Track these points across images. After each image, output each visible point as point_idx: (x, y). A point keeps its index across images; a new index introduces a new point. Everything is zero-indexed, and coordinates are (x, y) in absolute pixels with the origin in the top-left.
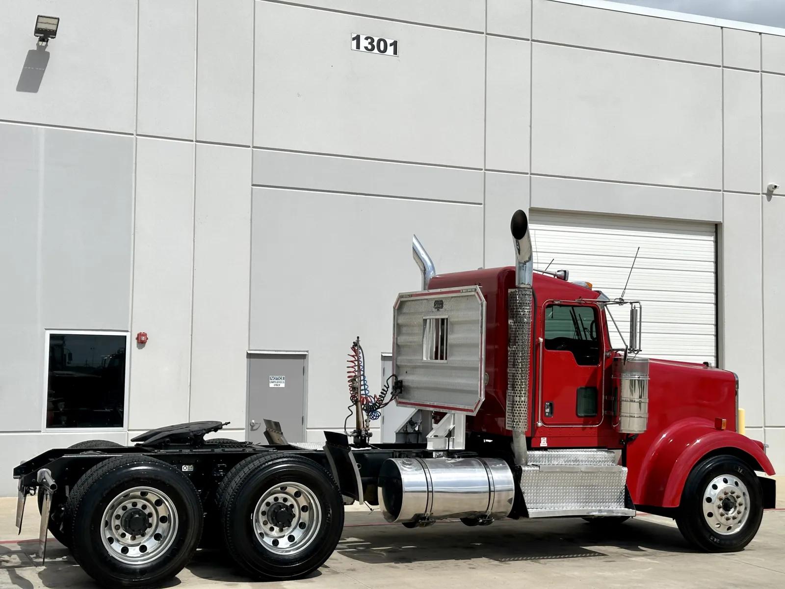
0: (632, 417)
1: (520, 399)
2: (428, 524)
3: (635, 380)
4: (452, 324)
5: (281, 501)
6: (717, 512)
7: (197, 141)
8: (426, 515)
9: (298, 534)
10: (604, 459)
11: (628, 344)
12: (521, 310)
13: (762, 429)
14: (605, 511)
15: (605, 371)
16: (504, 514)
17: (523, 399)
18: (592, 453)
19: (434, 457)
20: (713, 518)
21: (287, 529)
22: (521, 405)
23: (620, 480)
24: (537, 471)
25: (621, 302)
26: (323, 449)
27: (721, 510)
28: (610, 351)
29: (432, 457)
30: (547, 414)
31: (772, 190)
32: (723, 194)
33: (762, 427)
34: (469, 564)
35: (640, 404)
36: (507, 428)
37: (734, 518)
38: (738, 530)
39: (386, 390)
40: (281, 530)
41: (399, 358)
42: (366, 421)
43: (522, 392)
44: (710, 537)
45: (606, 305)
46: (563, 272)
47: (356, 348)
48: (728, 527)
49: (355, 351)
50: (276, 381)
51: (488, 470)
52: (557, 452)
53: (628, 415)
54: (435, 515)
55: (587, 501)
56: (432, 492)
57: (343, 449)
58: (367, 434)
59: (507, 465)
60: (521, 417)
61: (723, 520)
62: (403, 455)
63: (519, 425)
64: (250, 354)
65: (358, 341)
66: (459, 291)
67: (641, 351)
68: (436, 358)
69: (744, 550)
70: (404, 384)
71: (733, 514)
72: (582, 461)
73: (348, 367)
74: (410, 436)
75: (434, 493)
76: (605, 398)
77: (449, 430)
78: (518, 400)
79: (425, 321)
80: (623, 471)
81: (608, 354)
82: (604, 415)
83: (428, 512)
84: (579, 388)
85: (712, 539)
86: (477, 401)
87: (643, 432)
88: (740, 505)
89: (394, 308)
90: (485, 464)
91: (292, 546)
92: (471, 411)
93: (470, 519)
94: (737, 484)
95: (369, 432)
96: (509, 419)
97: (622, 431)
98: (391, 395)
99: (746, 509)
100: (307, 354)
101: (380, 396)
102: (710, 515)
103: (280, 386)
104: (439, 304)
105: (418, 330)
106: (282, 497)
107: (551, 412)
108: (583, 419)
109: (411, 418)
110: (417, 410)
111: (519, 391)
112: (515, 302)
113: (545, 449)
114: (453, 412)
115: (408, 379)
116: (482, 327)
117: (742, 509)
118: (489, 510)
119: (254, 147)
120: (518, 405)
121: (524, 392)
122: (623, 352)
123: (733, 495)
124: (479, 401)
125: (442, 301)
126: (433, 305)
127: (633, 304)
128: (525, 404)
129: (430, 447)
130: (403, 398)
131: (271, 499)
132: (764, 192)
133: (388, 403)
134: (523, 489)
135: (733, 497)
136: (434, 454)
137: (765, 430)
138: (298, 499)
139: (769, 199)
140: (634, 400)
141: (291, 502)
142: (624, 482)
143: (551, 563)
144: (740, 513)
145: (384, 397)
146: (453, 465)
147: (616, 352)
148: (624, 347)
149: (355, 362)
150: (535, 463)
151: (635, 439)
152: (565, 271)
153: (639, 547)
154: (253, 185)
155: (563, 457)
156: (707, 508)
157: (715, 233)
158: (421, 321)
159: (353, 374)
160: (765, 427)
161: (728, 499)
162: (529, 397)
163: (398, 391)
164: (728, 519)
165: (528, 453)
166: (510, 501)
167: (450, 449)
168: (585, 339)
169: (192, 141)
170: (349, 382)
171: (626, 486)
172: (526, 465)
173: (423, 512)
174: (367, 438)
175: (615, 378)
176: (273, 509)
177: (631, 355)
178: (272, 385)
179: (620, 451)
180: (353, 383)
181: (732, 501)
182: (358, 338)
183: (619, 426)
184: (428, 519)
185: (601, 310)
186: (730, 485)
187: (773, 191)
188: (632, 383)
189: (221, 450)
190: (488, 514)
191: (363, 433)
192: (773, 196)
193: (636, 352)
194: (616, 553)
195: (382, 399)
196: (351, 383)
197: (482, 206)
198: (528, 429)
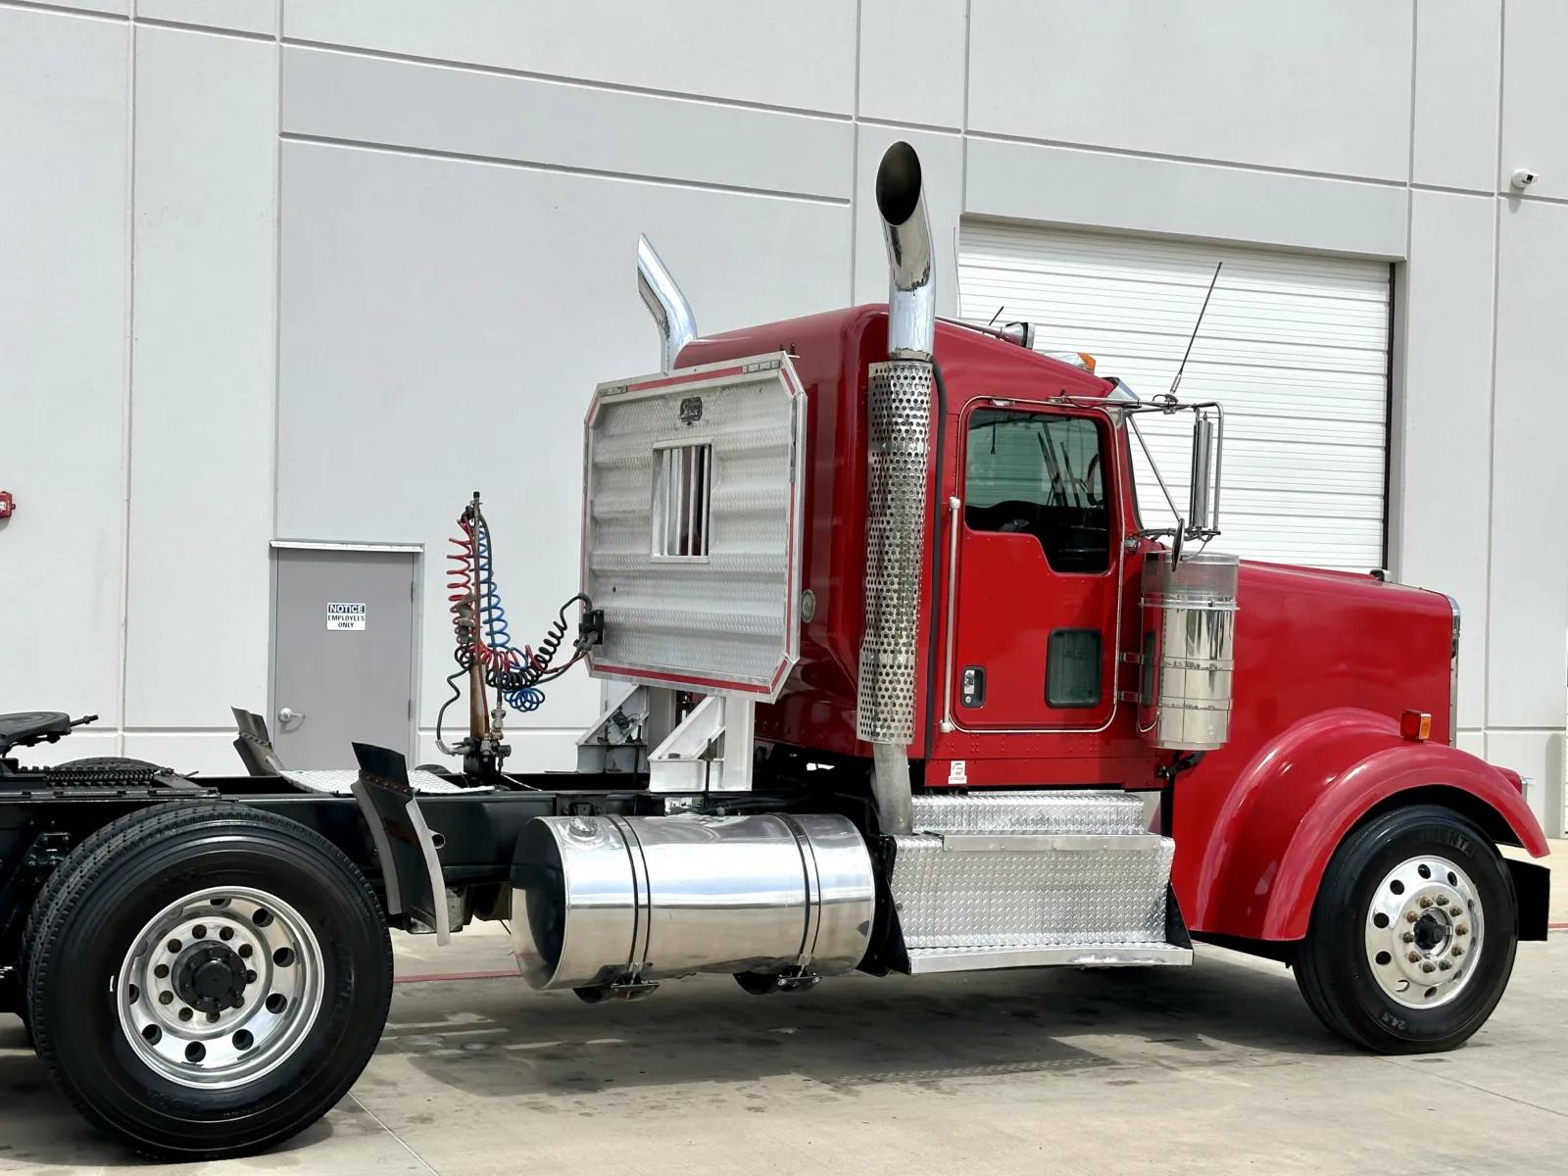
0: (1190, 707)
1: (894, 659)
2: (638, 992)
3: (1200, 611)
4: (724, 458)
5: (213, 935)
6: (1401, 951)
7: (138, 19)
8: (631, 969)
9: (262, 1026)
10: (1114, 817)
11: (1186, 517)
12: (900, 420)
13: (1481, 734)
14: (1113, 954)
15: (1124, 586)
16: (846, 963)
17: (902, 659)
18: (1085, 801)
19: (667, 810)
20: (1391, 965)
21: (232, 1014)
22: (895, 674)
23: (1154, 874)
24: (935, 849)
25: (1171, 405)
26: (350, 792)
27: (1412, 947)
28: (1138, 535)
29: (662, 813)
30: (968, 700)
31: (1522, 185)
32: (1411, 191)
33: (1479, 730)
34: (750, 1096)
35: (1212, 673)
36: (860, 736)
37: (1444, 966)
38: (1452, 995)
39: (559, 634)
40: (214, 1017)
41: (597, 552)
42: (493, 715)
43: (901, 641)
44: (1381, 1015)
45: (1129, 415)
46: (1021, 328)
47: (472, 524)
48: (1427, 989)
49: (468, 530)
50: (345, 615)
51: (805, 848)
52: (992, 797)
53: (1181, 702)
54: (658, 966)
55: (1067, 926)
56: (648, 906)
57: (396, 793)
58: (495, 749)
59: (858, 834)
60: (897, 708)
61: (1415, 971)
62: (580, 808)
63: (889, 727)
64: (279, 549)
65: (476, 503)
66: (737, 370)
67: (1219, 533)
68: (684, 552)
69: (1465, 1045)
70: (606, 619)
71: (1442, 957)
72: (1057, 822)
73: (450, 573)
74: (616, 754)
75: (652, 910)
76: (1121, 656)
77: (710, 740)
78: (890, 662)
79: (659, 452)
80: (1163, 848)
81: (1132, 544)
82: (1119, 701)
83: (638, 962)
84: (1054, 631)
85: (1386, 1019)
86: (780, 663)
87: (1217, 748)
88: (1461, 932)
89: (587, 423)
90: (798, 832)
91: (243, 1059)
92: (765, 690)
93: (757, 977)
94: (1452, 879)
95: (502, 743)
96: (865, 714)
97: (1163, 742)
98: (575, 649)
99: (1474, 941)
100: (421, 550)
101: (542, 650)
102: (1384, 958)
103: (354, 628)
104: (692, 409)
105: (641, 479)
106: (218, 926)
107: (979, 694)
108: (1062, 711)
109: (620, 708)
110: (635, 687)
111: (893, 637)
112: (885, 397)
113: (962, 791)
114: (725, 692)
115: (616, 606)
116: (793, 464)
117: (1463, 943)
118: (807, 954)
119: (285, 40)
120: (888, 674)
121: (904, 640)
122: (1172, 538)
123: (1443, 908)
124: (785, 663)
125: (698, 400)
126: (679, 413)
127: (1202, 409)
128: (906, 672)
129: (655, 786)
130: (605, 654)
131: (183, 933)
132: (1503, 191)
133: (566, 667)
134: (897, 896)
135: (1441, 910)
136: (668, 804)
137: (1485, 734)
138: (265, 930)
139: (1514, 209)
140: (1196, 662)
141: (244, 938)
142: (1164, 876)
143: (970, 1088)
144: (1460, 953)
145: (551, 655)
146: (717, 835)
147: (1153, 540)
148: (1175, 526)
149: (469, 560)
150: (928, 829)
151: (1195, 764)
152: (1025, 325)
153: (1200, 1036)
154: (284, 135)
155: (1006, 813)
156: (1375, 940)
157: (1388, 286)
158: (649, 454)
159: (464, 591)
160: (1488, 728)
161: (1428, 918)
162: (918, 654)
163: (594, 636)
164: (1428, 969)
165: (914, 800)
166: (863, 928)
167: (711, 789)
168: (1075, 505)
169: (126, 18)
170: (452, 610)
171: (1169, 888)
172: (910, 833)
173: (621, 958)
174: (497, 760)
175: (1149, 605)
176: (185, 961)
177: (1190, 547)
178: (332, 625)
179: (1158, 795)
180: (462, 616)
181: (1440, 922)
182: (477, 495)
183: (1156, 732)
184: (638, 980)
185: (1117, 427)
186: (1436, 884)
187: (1523, 189)
188: (1192, 618)
189: (51, 793)
190: (805, 961)
191: (486, 746)
192: (1523, 201)
193: (1205, 537)
194: (1141, 1056)
195: (547, 657)
196: (458, 615)
197: (848, 206)
198: (916, 739)
